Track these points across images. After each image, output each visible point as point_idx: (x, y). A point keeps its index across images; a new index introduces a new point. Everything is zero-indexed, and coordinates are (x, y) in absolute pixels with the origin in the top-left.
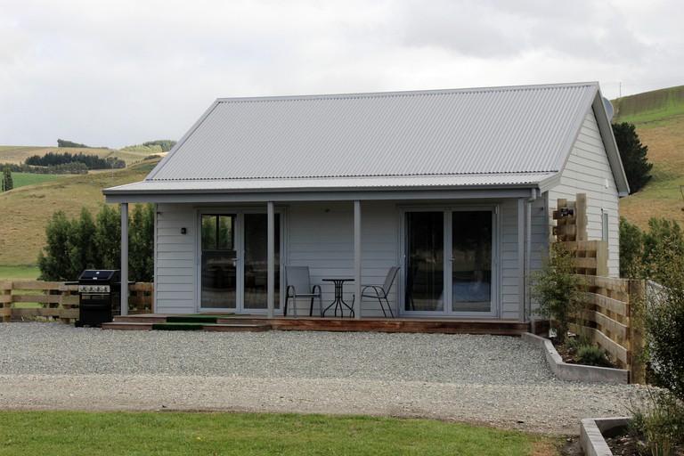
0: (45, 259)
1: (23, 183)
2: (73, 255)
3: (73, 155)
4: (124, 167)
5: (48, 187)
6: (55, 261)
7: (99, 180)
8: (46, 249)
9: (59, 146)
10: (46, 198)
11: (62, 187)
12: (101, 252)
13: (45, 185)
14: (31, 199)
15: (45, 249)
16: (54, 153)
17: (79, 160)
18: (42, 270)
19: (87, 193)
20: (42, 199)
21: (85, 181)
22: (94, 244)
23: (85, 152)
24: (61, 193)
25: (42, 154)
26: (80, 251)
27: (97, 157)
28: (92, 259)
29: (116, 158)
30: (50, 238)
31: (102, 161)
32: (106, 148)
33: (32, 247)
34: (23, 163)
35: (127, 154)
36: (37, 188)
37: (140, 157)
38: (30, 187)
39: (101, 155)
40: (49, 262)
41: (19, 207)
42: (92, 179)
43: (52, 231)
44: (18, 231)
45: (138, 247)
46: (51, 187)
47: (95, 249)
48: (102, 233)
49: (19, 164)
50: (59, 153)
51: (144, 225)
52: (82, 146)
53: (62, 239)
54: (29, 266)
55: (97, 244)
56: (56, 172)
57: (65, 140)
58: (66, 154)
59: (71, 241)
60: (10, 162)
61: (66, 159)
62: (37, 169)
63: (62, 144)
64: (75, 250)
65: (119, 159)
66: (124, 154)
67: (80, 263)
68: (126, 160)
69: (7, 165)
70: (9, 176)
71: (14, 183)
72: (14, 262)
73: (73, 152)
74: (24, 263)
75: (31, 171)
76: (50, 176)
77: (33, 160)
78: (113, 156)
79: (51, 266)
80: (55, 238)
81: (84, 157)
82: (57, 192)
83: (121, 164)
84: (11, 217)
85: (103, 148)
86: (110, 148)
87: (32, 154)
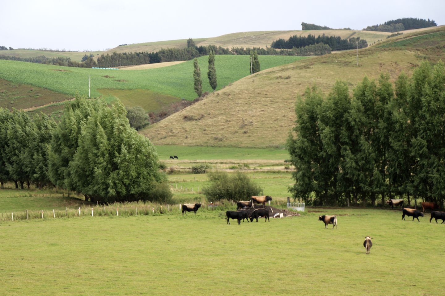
0: (295, 142)
1: (269, 65)
2: (326, 137)
3: (316, 37)
4: (366, 46)
5: (293, 68)
6: (306, 144)
7: (343, 59)
8: (296, 130)
9: (303, 29)
10: (292, 80)
11: (306, 67)
12: (357, 132)
13: (290, 66)
14: (277, 81)
15: (294, 129)
16: (298, 36)
17: (322, 41)
18: (291, 154)
19: (332, 73)
20: (288, 80)
21: (330, 60)
22: (349, 123)
23: (328, 34)
24: (306, 74)
25: (286, 38)
26: (332, 132)
27: (339, 38)
28: (347, 140)
29: (358, 39)
30: (300, 117)
31: (345, 41)
32: (349, 29)
33: (279, 128)
34: (269, 46)
35: (369, 34)
36: (282, 70)
37: (382, 36)
38: (276, 68)
39: (343, 36)
40: (299, 144)
41: (266, 89)
42: (336, 58)
43: (302, 109)
44: (266, 113)
45: (401, 125)
46: (296, 68)
47: (350, 129)
48: (359, 110)
49: (265, 48)
50: (303, 36)
51: (408, 99)
52: (325, 28)
53: (313, 118)
54: (277, 148)
55: (353, 123)
56: (299, 54)
57: (308, 23)
58: (309, 36)
59: (323, 121)
60: (257, 46)
61: (310, 41)
62: (282, 53)
63: (306, 27)
64: (327, 130)
65: (361, 39)
66: (366, 34)
67: (333, 145)
68: (367, 40)
69: (254, 49)
70: (255, 59)
71: (262, 66)
72: (263, 143)
73: (316, 34)
74: (271, 145)
75: (276, 53)
76: (295, 57)
77: (279, 44)
78: (355, 36)
79: (301, 149)
80: (306, 117)
81: (327, 38)
82: (303, 73)
83: (364, 44)
84: (258, 98)
85: (345, 29)
86: (352, 29)
87: (277, 38)
